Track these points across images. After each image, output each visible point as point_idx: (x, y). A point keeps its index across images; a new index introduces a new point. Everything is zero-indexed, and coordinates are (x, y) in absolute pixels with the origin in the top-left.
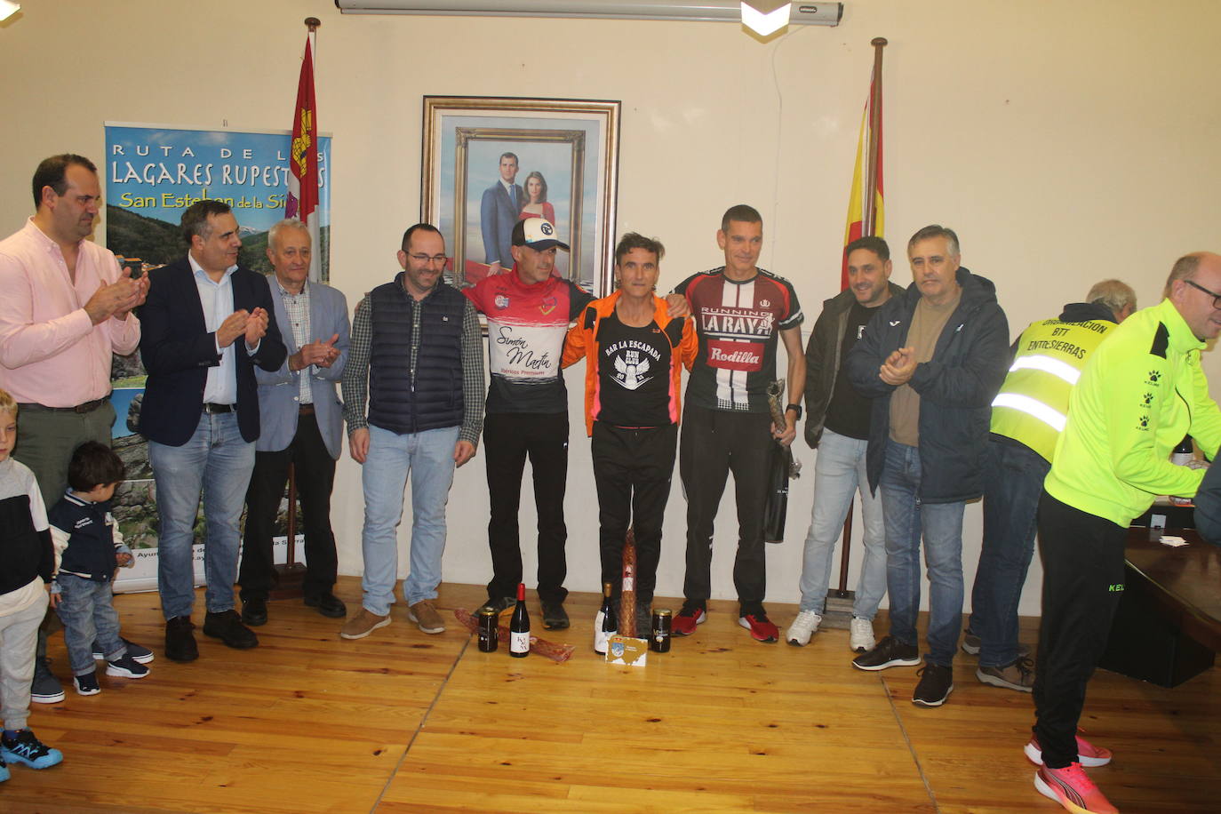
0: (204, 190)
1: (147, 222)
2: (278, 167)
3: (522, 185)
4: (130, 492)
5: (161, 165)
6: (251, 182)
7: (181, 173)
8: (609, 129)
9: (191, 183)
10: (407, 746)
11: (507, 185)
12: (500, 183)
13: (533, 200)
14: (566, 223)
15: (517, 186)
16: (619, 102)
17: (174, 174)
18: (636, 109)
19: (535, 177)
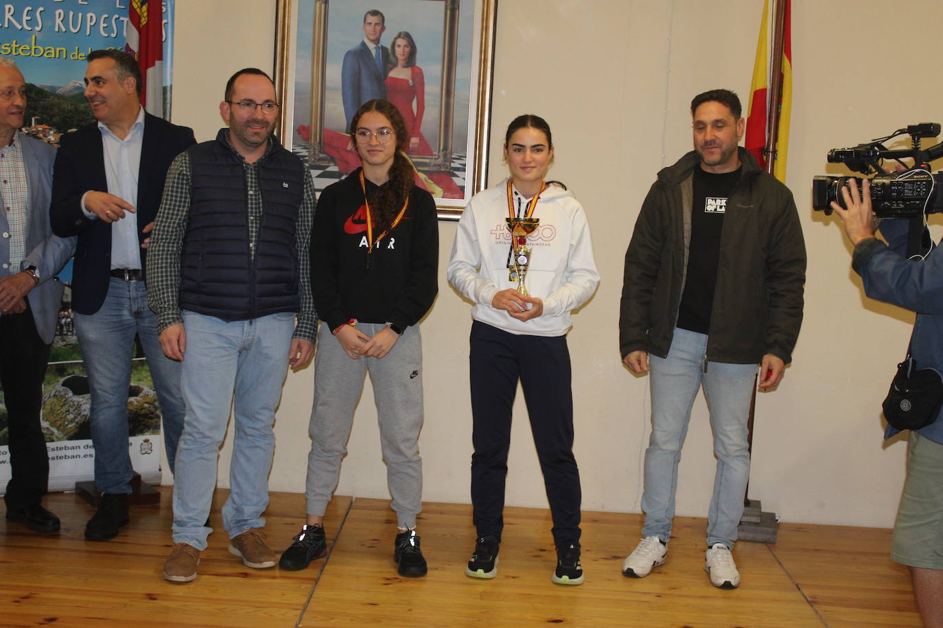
0: (34, 37)
2: (117, 16)
3: (389, 46)
6: (86, 32)
7: (8, 16)
9: (20, 27)
11: (371, 46)
12: (363, 44)
13: (401, 63)
14: (437, 90)
15: (382, 47)
19: (403, 38)
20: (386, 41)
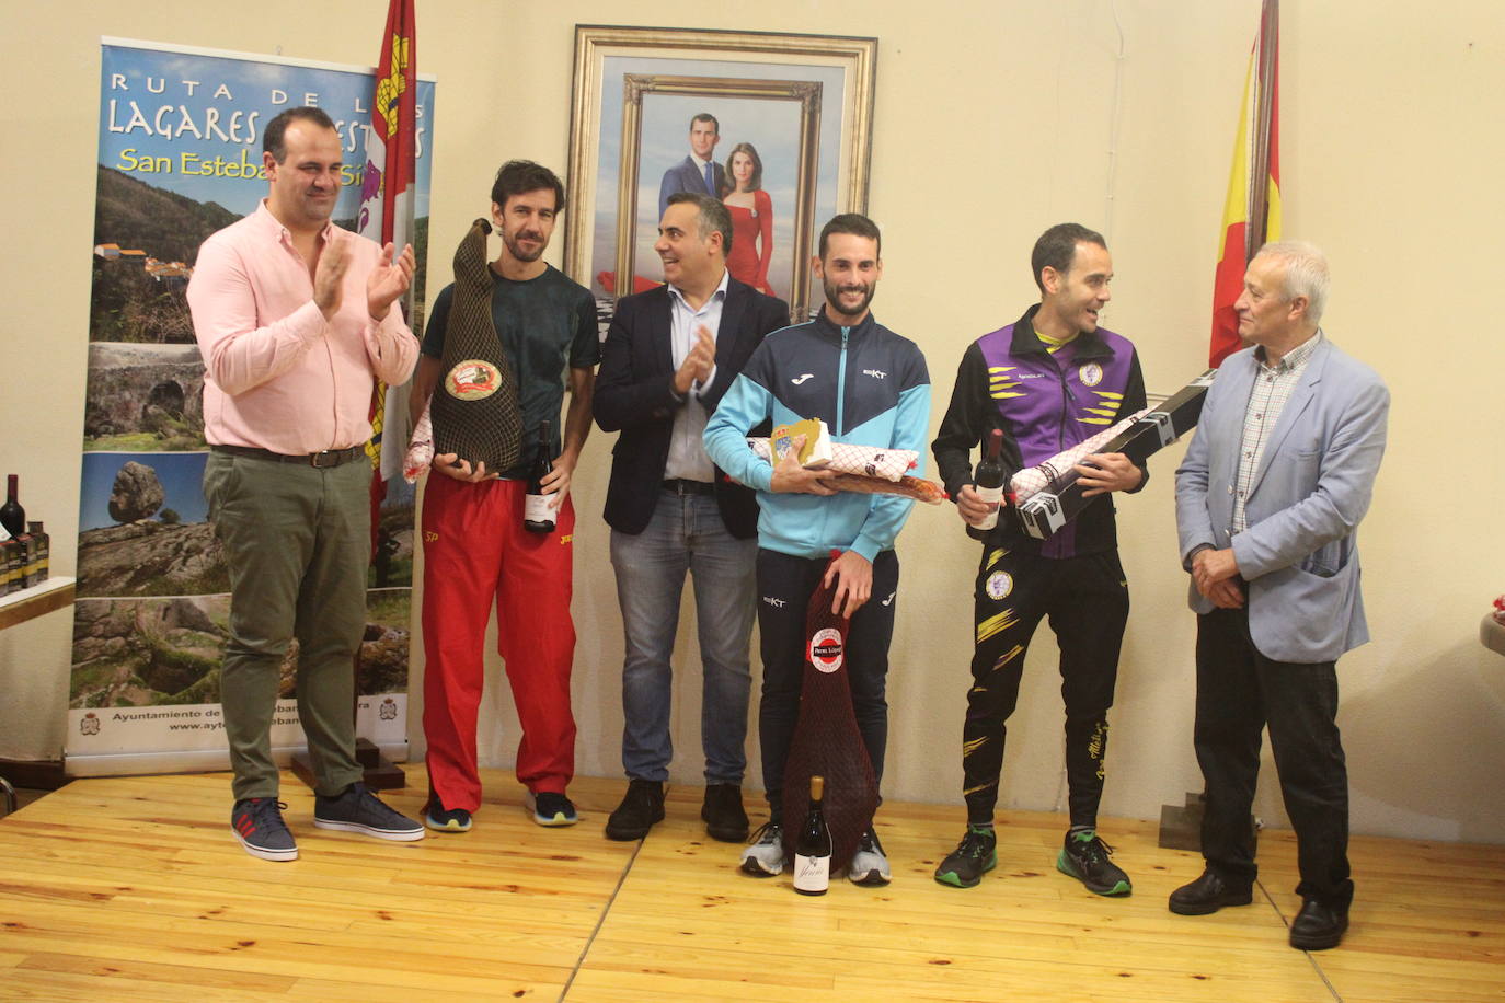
0: (244, 151)
1: (157, 195)
2: (356, 123)
3: (724, 163)
4: (108, 615)
5: (183, 109)
7: (211, 123)
8: (858, 81)
9: (225, 139)
10: (562, 988)
11: (700, 163)
12: (689, 160)
14: (790, 222)
15: (715, 164)
16: (874, 40)
17: (200, 122)
18: (899, 52)
19: (744, 152)
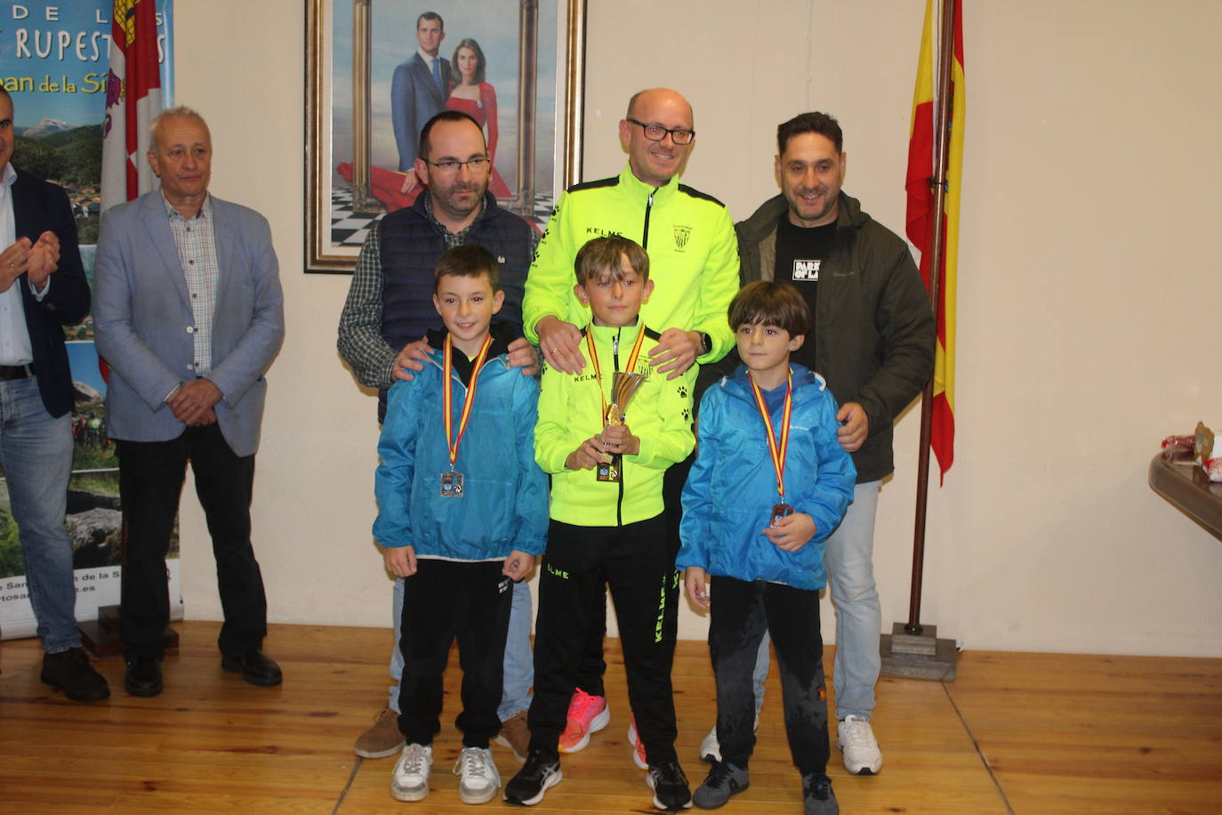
2: (97, 34)
3: (450, 58)
6: (58, 55)
11: (428, 59)
12: (418, 56)
13: (466, 80)
14: (513, 110)
15: (442, 59)
19: (467, 47)
20: (446, 52)
